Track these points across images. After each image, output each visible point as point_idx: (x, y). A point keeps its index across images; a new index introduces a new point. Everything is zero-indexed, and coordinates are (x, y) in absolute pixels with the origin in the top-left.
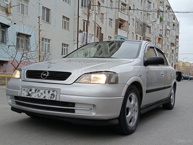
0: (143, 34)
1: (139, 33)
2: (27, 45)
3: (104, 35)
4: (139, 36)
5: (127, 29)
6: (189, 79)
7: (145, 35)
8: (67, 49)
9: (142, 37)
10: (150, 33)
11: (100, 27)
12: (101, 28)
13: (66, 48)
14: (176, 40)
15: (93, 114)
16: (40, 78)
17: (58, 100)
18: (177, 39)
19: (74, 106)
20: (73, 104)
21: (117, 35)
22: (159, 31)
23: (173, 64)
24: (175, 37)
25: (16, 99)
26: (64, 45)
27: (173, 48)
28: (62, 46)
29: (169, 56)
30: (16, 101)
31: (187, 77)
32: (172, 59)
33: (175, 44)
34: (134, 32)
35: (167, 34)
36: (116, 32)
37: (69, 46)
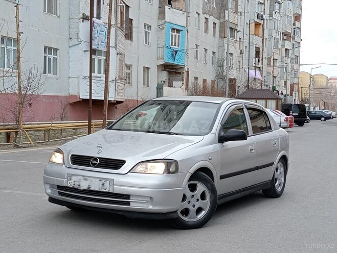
0: (220, 14)
1: (212, 12)
3: (134, 22)
4: (212, 20)
5: (186, 8)
6: (323, 119)
7: (224, 17)
8: (55, 59)
9: (217, 22)
10: (236, 12)
11: (126, 4)
12: (128, 7)
13: (52, 56)
14: (294, 24)
15: (150, 207)
16: (89, 166)
17: (111, 191)
18: (296, 22)
19: (129, 199)
20: (128, 196)
21: (163, 21)
22: (257, 5)
23: (289, 83)
24: (293, 19)
25: (59, 189)
26: (48, 49)
27: (288, 45)
28: (45, 52)
29: (278, 63)
30: (59, 192)
31: (318, 113)
32: (286, 71)
33: (292, 34)
34: (201, 12)
35: (274, 12)
36: (162, 13)
37: (58, 52)
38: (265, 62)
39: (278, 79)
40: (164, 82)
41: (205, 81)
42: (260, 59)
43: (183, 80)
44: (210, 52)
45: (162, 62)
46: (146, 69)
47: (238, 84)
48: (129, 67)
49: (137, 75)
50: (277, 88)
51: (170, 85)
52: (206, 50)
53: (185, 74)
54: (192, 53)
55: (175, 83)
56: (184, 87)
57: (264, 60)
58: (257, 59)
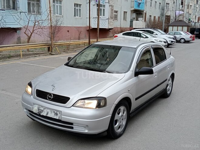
2: (38, 9)
8: (80, 10)
13: (78, 8)
15: (86, 131)
16: (47, 99)
17: (60, 119)
19: (72, 125)
23: (197, 17)
25: (29, 112)
26: (76, 5)
28: (75, 6)
29: (192, 7)
37: (81, 6)
38: (186, 7)
39: (192, 15)
40: (134, 18)
41: (155, 17)
42: (183, 6)
43: (143, 17)
44: (158, 3)
45: (133, 9)
46: (125, 13)
47: (172, 18)
48: (116, 12)
49: (120, 15)
50: (191, 20)
51: (137, 20)
52: (156, 2)
53: (144, 14)
54: (148, 4)
55: (139, 19)
56: (143, 20)
57: (185, 6)
58: (182, 6)
